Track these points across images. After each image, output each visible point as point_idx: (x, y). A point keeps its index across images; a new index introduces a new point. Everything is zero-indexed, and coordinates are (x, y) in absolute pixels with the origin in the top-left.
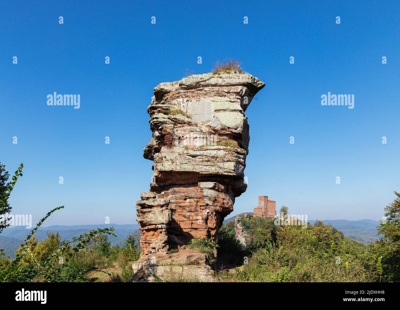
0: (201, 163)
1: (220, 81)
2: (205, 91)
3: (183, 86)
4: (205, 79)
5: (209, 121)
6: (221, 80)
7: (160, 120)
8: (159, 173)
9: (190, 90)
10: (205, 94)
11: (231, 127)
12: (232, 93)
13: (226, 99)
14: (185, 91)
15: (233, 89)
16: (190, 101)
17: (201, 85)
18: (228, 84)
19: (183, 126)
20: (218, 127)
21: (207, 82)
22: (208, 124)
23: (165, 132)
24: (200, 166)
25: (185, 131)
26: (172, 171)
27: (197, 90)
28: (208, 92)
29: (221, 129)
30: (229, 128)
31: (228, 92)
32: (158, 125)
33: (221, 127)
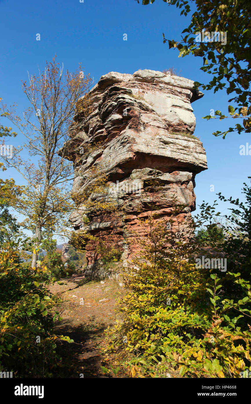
0: (178, 151)
1: (172, 81)
2: (160, 86)
3: (139, 78)
4: (159, 76)
5: (165, 115)
6: (174, 80)
7: (127, 100)
8: (134, 154)
9: (145, 83)
10: (160, 90)
11: (187, 124)
12: (183, 94)
13: (179, 97)
14: (140, 83)
15: (184, 91)
16: (146, 93)
17: (155, 81)
18: (179, 86)
19: (146, 113)
20: (175, 122)
21: (162, 79)
22: (164, 118)
23: (132, 114)
24: (179, 154)
25: (149, 117)
26: (150, 153)
27: (152, 84)
28: (163, 88)
29: (178, 124)
30: (185, 124)
31: (180, 93)
32: (124, 105)
33: (178, 122)
